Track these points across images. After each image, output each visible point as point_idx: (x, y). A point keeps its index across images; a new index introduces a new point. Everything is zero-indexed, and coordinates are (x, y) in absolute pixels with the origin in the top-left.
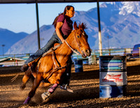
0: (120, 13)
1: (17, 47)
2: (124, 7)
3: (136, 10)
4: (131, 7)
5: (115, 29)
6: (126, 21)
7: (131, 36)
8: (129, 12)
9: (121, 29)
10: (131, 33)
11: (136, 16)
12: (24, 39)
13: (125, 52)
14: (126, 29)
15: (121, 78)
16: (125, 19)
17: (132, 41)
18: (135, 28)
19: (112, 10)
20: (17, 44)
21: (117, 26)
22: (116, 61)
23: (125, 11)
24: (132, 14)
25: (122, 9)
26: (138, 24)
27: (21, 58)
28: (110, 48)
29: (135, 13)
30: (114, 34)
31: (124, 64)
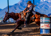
5: (39, 7)
6: (43, 4)
7: (45, 11)
9: (41, 8)
16: (43, 3)
17: (46, 13)
18: (47, 7)
21: (39, 6)
26: (48, 5)
29: (47, 1)
30: (38, 9)
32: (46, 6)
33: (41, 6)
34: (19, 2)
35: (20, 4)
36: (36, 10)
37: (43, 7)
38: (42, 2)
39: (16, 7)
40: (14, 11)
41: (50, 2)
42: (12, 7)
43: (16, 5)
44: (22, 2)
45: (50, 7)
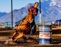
0: (50, 5)
1: (2, 19)
2: (52, 2)
3: (57, 4)
4: (55, 3)
5: (47, 12)
6: (53, 9)
7: (55, 16)
8: (54, 5)
9: (50, 13)
10: (55, 15)
11: (57, 7)
12: (5, 16)
13: (52, 23)
14: (52, 13)
15: (49, 35)
16: (52, 8)
17: (55, 18)
18: (57, 13)
19: (46, 4)
20: (2, 17)
21: (48, 11)
22: (47, 27)
23: (52, 4)
24: (55, 6)
25: (51, 3)
26: (58, 10)
27: (4, 24)
28: (45, 21)
29: (57, 5)
30: (47, 15)
31: (51, 29)
32: (56, 11)
33: (50, 10)
34: (26, 6)
35: (27, 8)
36: (45, 15)
37: (53, 12)
38: (51, 6)
39: (22, 11)
40: (21, 15)
41: (60, 6)
42: (19, 11)
43: (22, 8)
44: (29, 5)
45: (60, 12)
